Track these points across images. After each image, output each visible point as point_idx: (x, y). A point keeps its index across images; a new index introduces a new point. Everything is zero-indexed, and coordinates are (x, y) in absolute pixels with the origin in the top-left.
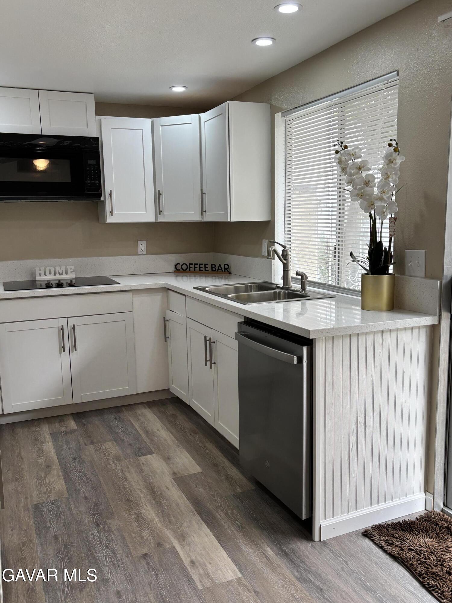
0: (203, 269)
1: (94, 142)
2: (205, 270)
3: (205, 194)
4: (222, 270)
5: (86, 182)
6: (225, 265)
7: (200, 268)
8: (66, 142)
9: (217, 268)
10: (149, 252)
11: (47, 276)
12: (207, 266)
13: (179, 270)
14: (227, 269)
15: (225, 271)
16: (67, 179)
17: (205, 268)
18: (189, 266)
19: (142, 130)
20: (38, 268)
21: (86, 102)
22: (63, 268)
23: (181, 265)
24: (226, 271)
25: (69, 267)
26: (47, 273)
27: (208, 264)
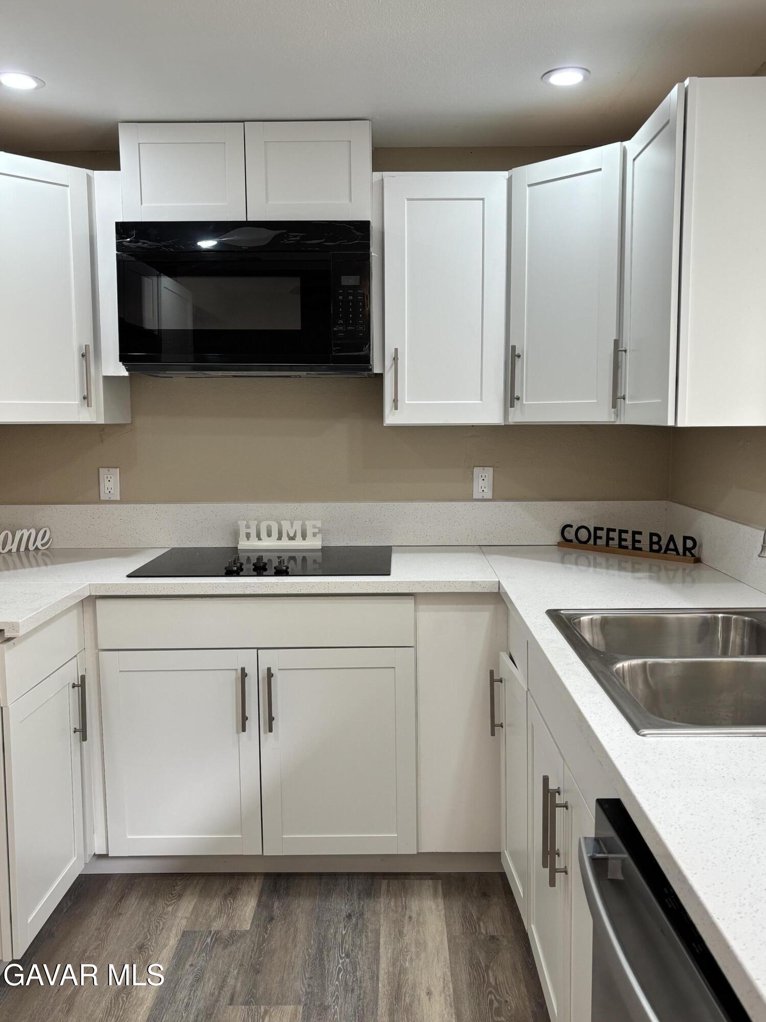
0: (629, 543)
1: (358, 233)
2: (634, 548)
3: (625, 351)
4: (676, 550)
5: (335, 329)
6: (685, 538)
7: (621, 540)
8: (295, 236)
9: (664, 542)
10: (498, 496)
11: (261, 540)
12: (637, 537)
13: (571, 541)
14: (690, 550)
15: (684, 554)
16: (293, 322)
17: (634, 541)
18: (595, 534)
19: (483, 199)
20: (245, 523)
21: (350, 141)
22: (297, 526)
23: (575, 528)
24: (688, 554)
25: (309, 524)
26: (264, 534)
27: (640, 533)
